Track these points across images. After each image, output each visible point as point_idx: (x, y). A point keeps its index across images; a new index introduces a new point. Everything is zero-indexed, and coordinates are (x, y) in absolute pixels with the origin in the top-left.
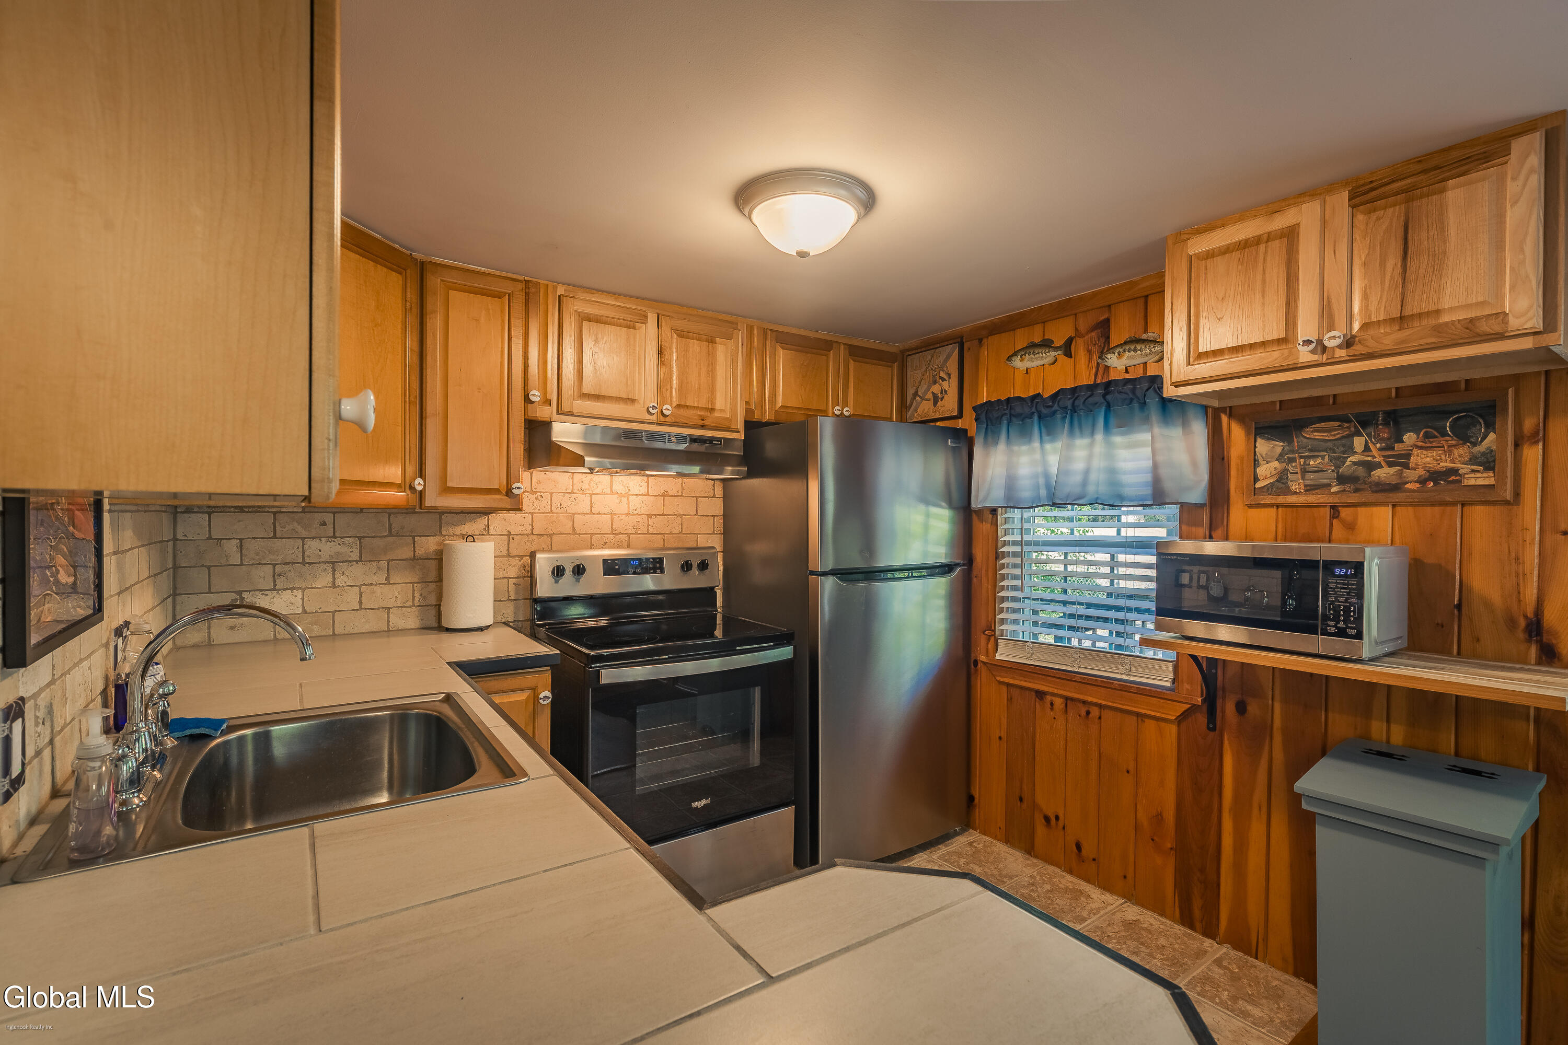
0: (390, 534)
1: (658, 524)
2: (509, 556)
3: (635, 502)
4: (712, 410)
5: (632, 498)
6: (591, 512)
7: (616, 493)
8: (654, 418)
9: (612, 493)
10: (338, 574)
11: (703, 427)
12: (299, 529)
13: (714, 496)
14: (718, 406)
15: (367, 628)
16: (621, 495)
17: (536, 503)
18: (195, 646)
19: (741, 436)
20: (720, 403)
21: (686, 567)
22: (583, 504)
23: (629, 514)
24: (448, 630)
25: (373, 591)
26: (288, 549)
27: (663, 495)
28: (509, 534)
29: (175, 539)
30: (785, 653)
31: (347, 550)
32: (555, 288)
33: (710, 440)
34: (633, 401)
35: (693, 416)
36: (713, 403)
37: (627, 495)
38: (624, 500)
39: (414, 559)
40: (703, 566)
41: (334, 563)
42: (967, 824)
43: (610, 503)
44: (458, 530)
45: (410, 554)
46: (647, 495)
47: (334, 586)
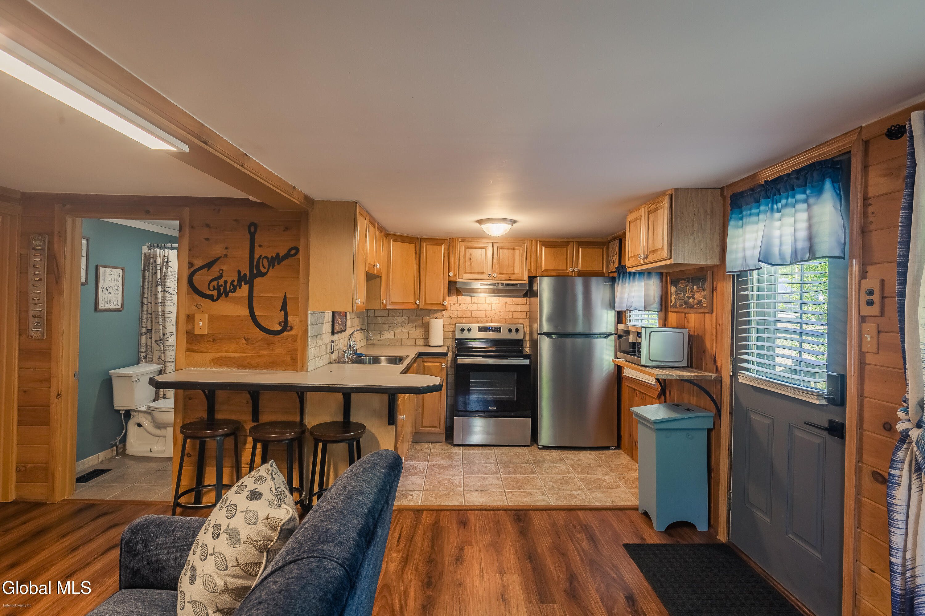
0: (416, 317)
1: (503, 315)
2: (450, 324)
3: (494, 306)
4: (514, 274)
5: (493, 305)
6: (478, 310)
7: (487, 303)
8: (491, 278)
9: (486, 303)
10: (403, 327)
11: (510, 280)
12: (394, 315)
13: (527, 304)
14: (516, 272)
15: (410, 344)
16: (489, 304)
17: (459, 307)
18: (371, 344)
19: (527, 282)
20: (516, 271)
21: (510, 330)
22: (475, 307)
23: (491, 311)
24: (430, 346)
25: (412, 333)
26: (392, 320)
27: (505, 304)
28: (450, 317)
29: (368, 316)
30: (527, 362)
31: (405, 320)
32: (458, 239)
33: (513, 285)
34: (483, 273)
35: (506, 276)
36: (514, 271)
37: (491, 304)
38: (490, 306)
39: (422, 324)
40: (517, 330)
41: (402, 324)
42: (618, 447)
43: (483, 307)
44: (435, 315)
45: (421, 323)
46: (499, 304)
47: (402, 331)
